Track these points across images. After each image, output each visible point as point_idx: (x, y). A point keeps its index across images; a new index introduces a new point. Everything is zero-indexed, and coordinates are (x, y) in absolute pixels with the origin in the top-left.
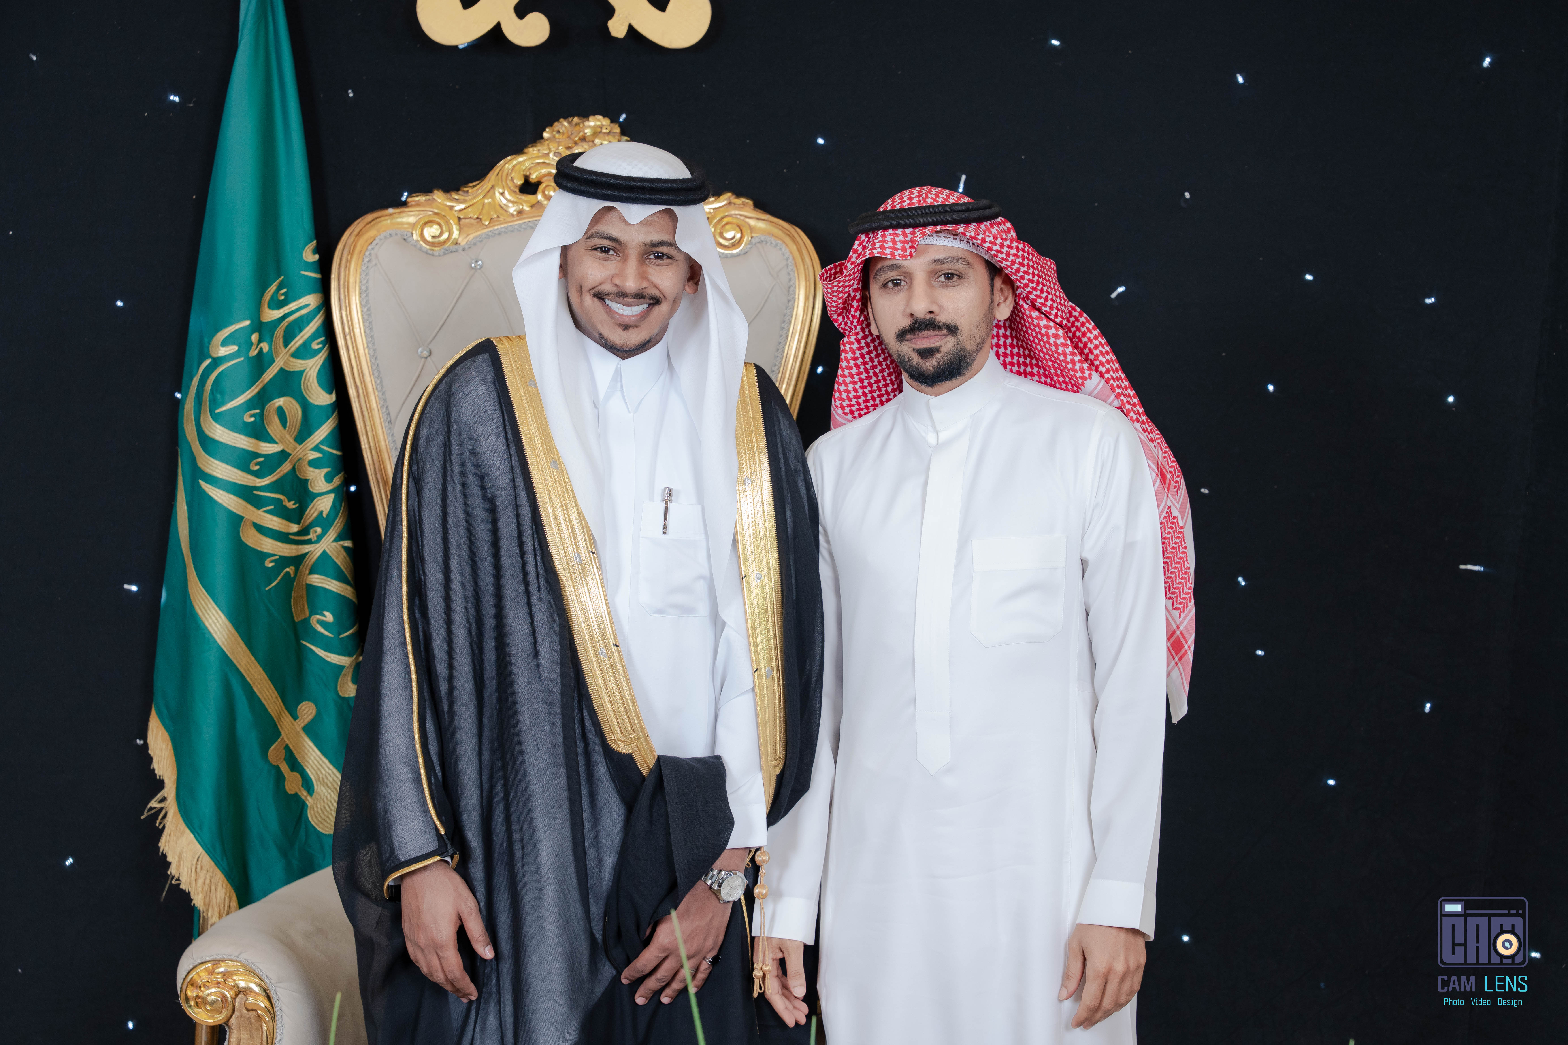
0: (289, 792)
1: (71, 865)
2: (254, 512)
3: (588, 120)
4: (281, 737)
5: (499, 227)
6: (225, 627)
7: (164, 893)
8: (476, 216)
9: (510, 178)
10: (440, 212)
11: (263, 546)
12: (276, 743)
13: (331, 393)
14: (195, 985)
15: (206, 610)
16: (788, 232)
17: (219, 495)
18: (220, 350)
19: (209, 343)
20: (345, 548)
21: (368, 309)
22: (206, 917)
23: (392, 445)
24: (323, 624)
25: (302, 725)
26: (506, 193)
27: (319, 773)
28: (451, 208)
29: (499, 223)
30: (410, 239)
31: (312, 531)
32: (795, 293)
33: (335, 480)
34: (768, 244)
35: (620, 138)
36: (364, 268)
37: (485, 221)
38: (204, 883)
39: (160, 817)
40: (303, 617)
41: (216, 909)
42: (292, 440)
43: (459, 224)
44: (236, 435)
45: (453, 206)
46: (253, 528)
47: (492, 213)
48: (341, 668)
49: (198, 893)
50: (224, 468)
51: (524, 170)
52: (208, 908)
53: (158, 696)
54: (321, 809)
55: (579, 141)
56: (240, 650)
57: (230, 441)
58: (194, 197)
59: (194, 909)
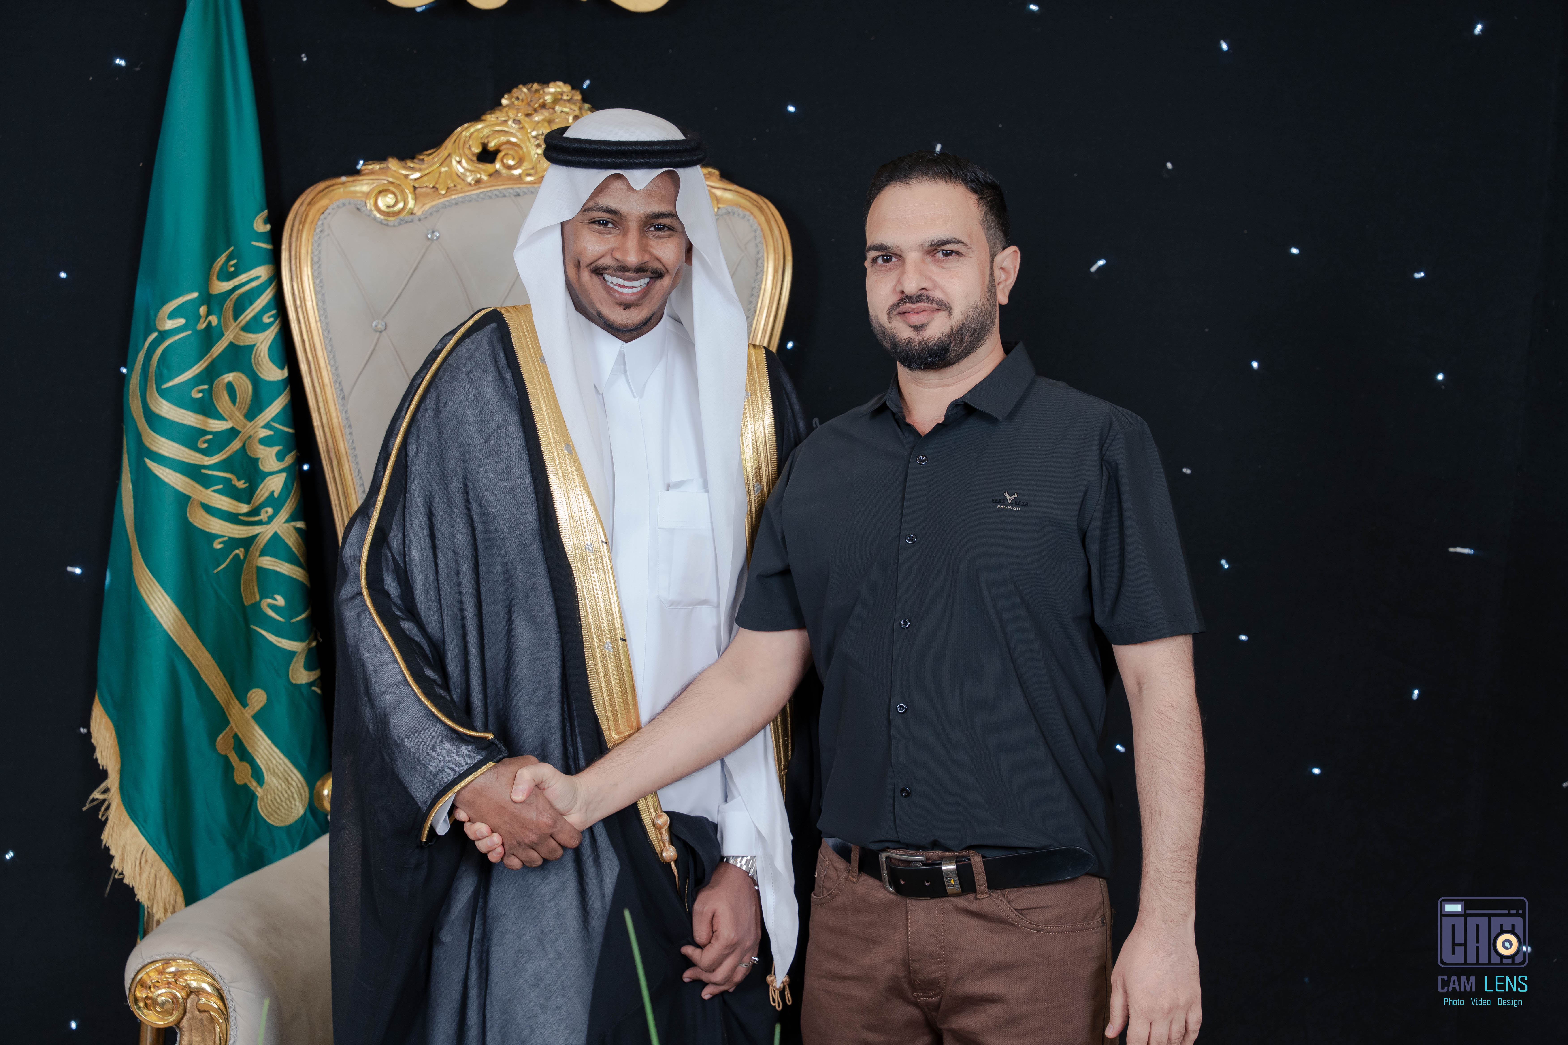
0: (238, 783)
1: (12, 858)
2: (201, 491)
3: (548, 87)
4: (230, 726)
5: (456, 196)
6: (171, 611)
7: (108, 888)
8: (431, 186)
9: (467, 146)
10: (394, 180)
11: (211, 527)
12: (224, 732)
13: (282, 369)
14: (144, 986)
15: (151, 594)
16: (756, 203)
17: (165, 474)
18: (166, 323)
19: (156, 315)
20: (298, 530)
21: (321, 281)
22: (151, 913)
23: (346, 422)
24: (273, 608)
25: (252, 713)
26: (464, 162)
27: (269, 763)
28: (406, 176)
29: (456, 192)
30: (363, 209)
31: (263, 511)
32: (763, 266)
33: (286, 458)
34: (736, 215)
35: (581, 105)
36: (316, 238)
37: (442, 190)
38: (149, 877)
39: (103, 809)
40: (253, 601)
41: (161, 905)
42: (241, 417)
43: (415, 194)
44: (183, 411)
45: (408, 175)
46: (200, 508)
47: (449, 182)
48: (292, 654)
49: (142, 888)
50: (170, 445)
51: (482, 138)
52: (153, 903)
53: (102, 683)
54: (271, 800)
55: (539, 109)
56: (187, 635)
57: (177, 418)
58: (141, 164)
59: (138, 904)
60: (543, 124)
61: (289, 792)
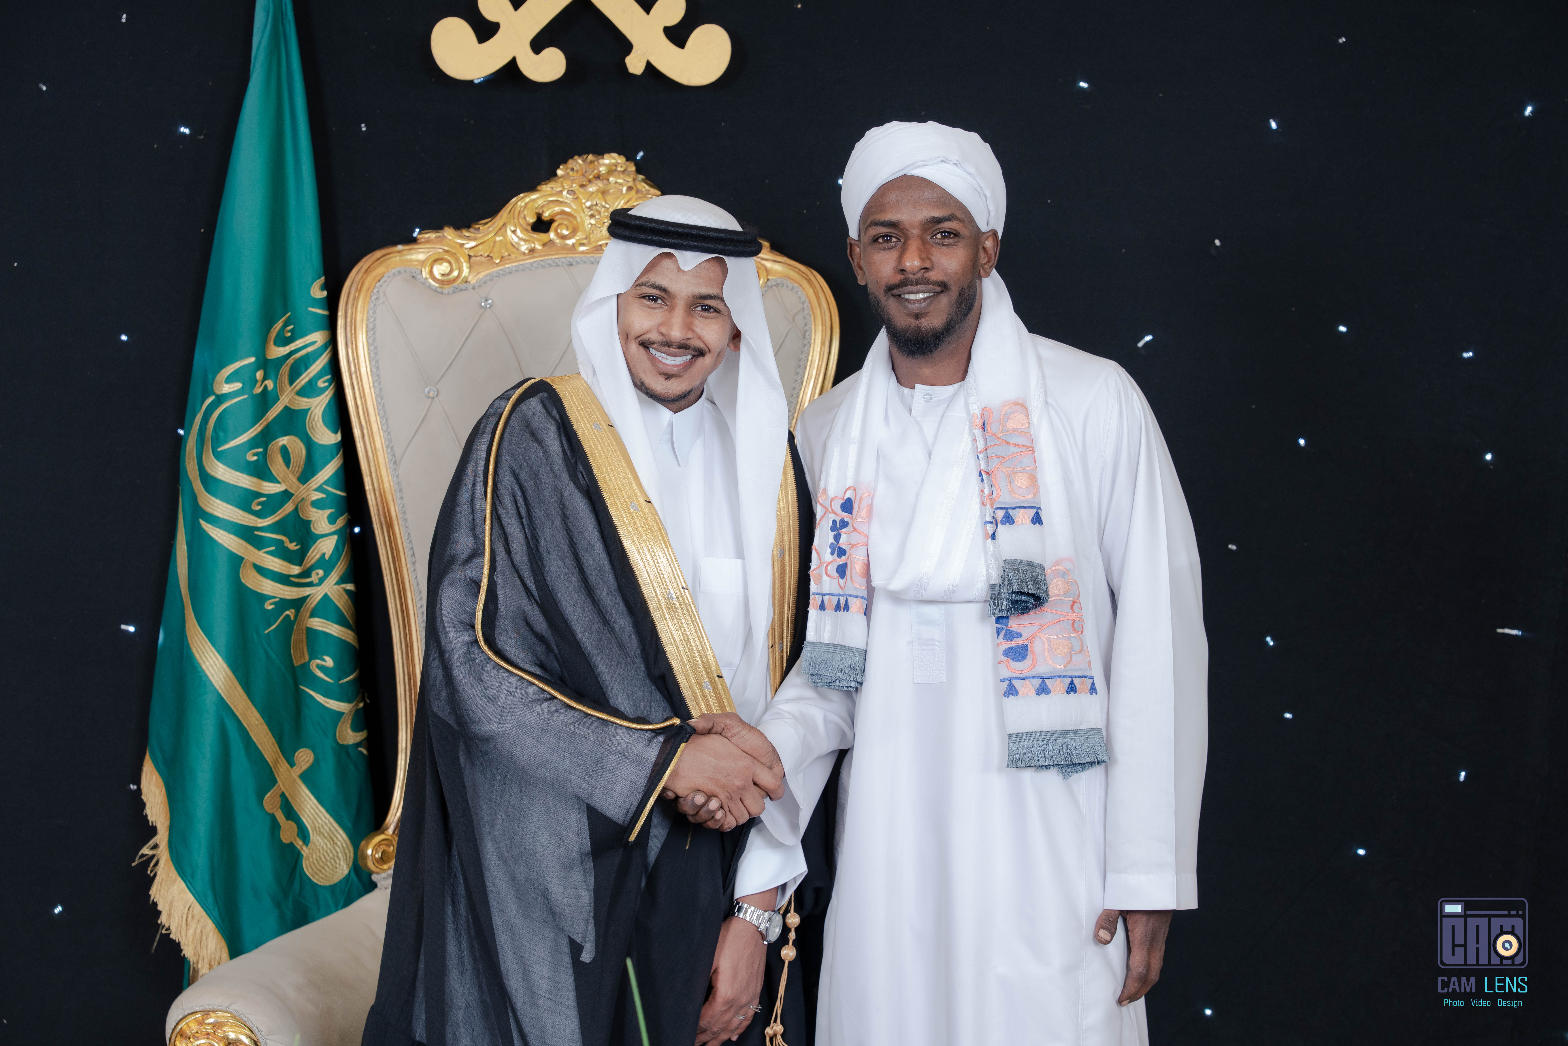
0: (285, 841)
1: (60, 913)
2: (254, 553)
3: (603, 158)
4: (277, 785)
5: (510, 265)
6: (222, 670)
7: (155, 944)
8: (486, 254)
9: (522, 216)
10: (450, 249)
11: (263, 588)
12: (272, 791)
13: (336, 433)
14: (184, 1036)
15: (203, 653)
16: (804, 275)
17: (219, 535)
18: (224, 387)
19: (213, 379)
20: (348, 592)
21: (375, 348)
22: (196, 968)
23: (397, 486)
24: (322, 668)
25: (299, 773)
26: (518, 231)
27: (315, 822)
28: (462, 245)
29: (510, 261)
30: (419, 277)
31: (314, 573)
32: (811, 338)
33: (338, 521)
34: (784, 287)
35: (635, 176)
36: (372, 305)
37: (496, 259)
38: (195, 933)
39: (152, 865)
40: (303, 661)
41: (206, 960)
42: (295, 480)
43: (470, 262)
44: (238, 473)
46: (253, 569)
47: (503, 251)
48: (340, 714)
49: (188, 943)
50: (225, 507)
51: (536, 208)
52: (199, 959)
53: (153, 740)
54: (317, 860)
55: (594, 179)
56: (237, 695)
57: (232, 480)
58: (202, 230)
59: (183, 960)
60: (597, 195)
61: (334, 852)
